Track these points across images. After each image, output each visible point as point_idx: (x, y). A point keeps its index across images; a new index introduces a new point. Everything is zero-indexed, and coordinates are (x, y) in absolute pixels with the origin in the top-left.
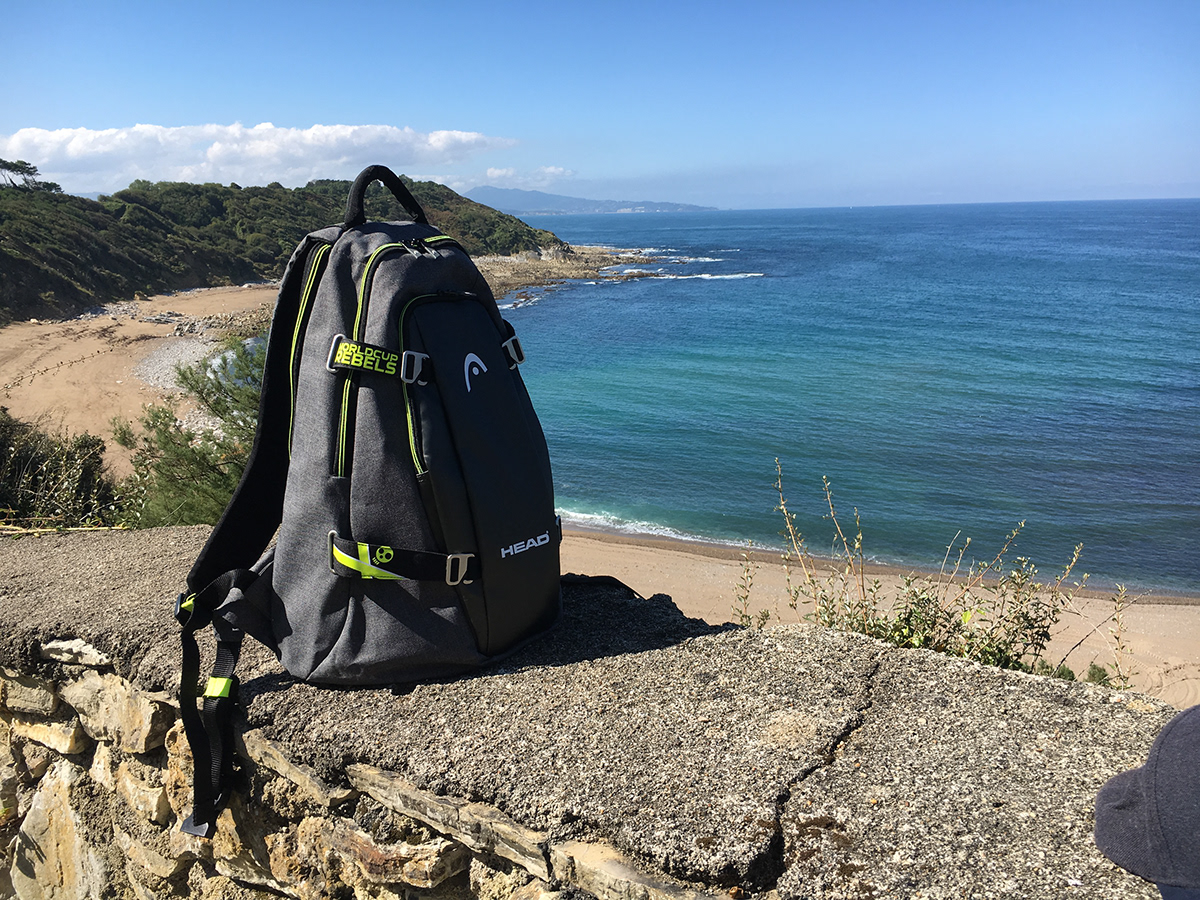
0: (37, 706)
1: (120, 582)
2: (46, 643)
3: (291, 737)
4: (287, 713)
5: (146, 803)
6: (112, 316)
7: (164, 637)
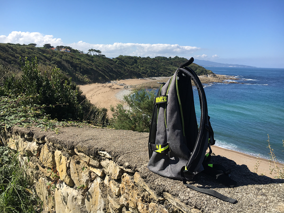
0: (95, 165)
1: (114, 140)
2: (99, 151)
3: (150, 182)
4: (150, 177)
5: (115, 190)
6: (112, 83)
7: (123, 154)
